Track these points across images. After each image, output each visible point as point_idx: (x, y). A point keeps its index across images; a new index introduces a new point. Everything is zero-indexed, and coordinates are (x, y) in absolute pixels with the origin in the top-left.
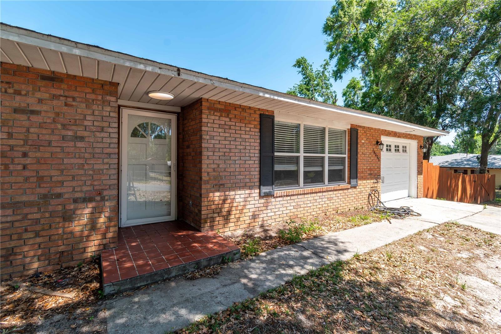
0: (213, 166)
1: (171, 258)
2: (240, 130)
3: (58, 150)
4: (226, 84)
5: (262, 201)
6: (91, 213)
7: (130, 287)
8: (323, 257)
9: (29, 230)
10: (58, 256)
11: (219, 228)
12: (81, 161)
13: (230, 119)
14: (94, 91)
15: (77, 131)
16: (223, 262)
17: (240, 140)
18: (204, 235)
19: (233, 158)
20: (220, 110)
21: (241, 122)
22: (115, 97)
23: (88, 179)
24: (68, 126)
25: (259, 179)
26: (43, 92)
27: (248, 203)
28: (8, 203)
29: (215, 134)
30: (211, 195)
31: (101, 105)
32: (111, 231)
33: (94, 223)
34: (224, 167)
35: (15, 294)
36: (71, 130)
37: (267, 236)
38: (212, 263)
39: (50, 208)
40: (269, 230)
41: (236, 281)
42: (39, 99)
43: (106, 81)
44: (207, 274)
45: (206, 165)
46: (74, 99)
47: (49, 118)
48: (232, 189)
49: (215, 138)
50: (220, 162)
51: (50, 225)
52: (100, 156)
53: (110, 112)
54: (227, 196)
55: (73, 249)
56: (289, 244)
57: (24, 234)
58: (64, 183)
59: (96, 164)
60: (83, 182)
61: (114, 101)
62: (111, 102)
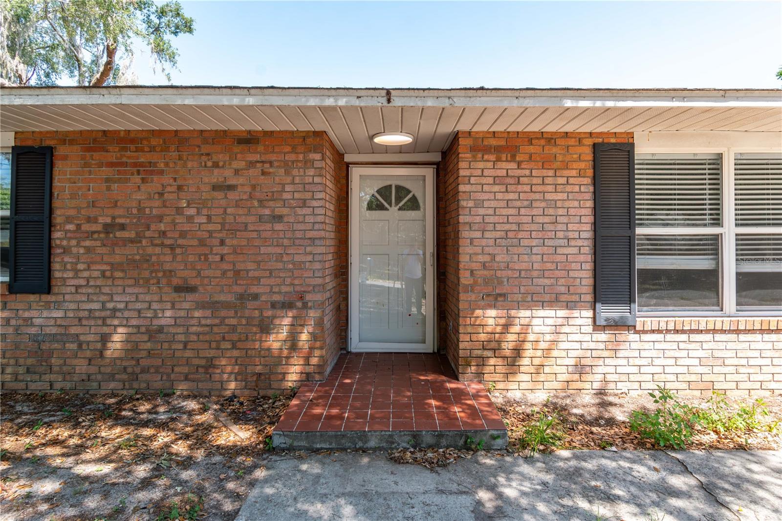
0: (481, 258)
1: (377, 416)
2: (543, 184)
3: (255, 235)
4: (482, 98)
5: (603, 336)
6: (291, 325)
7: (306, 445)
8: (723, 505)
9: (226, 338)
10: (255, 379)
11: (496, 379)
12: (279, 250)
13: (519, 164)
14: (294, 150)
15: (274, 207)
16: (467, 447)
17: (543, 204)
18: (458, 388)
19: (524, 242)
20: (498, 150)
21: (545, 166)
22: (321, 153)
23: (287, 275)
24: (265, 202)
25: (592, 288)
26: (240, 160)
27: (562, 337)
28: (207, 303)
29: (485, 196)
30: (478, 312)
31: (302, 168)
32: (316, 355)
33: (294, 340)
34: (505, 260)
35: (203, 416)
36: (268, 207)
37: (601, 418)
38: (444, 442)
39: (247, 313)
40: (616, 405)
41: (467, 490)
42: (235, 170)
43: (308, 132)
44: (426, 460)
45: (468, 257)
46: (271, 163)
47: (246, 192)
48: (522, 306)
49: (486, 204)
50: (497, 250)
51: (247, 336)
52: (301, 242)
53: (313, 176)
54: (512, 319)
55: (271, 373)
56: (649, 449)
57: (222, 343)
58: (261, 280)
59: (296, 254)
60: (282, 279)
61: (319, 159)
62: (315, 162)
